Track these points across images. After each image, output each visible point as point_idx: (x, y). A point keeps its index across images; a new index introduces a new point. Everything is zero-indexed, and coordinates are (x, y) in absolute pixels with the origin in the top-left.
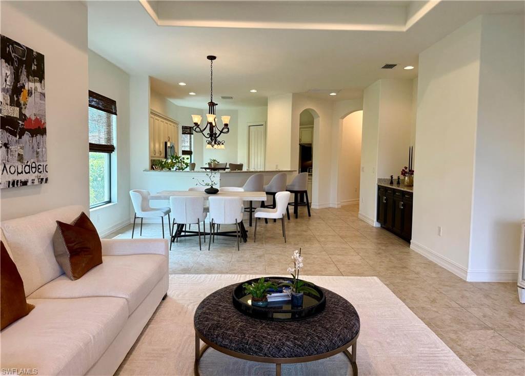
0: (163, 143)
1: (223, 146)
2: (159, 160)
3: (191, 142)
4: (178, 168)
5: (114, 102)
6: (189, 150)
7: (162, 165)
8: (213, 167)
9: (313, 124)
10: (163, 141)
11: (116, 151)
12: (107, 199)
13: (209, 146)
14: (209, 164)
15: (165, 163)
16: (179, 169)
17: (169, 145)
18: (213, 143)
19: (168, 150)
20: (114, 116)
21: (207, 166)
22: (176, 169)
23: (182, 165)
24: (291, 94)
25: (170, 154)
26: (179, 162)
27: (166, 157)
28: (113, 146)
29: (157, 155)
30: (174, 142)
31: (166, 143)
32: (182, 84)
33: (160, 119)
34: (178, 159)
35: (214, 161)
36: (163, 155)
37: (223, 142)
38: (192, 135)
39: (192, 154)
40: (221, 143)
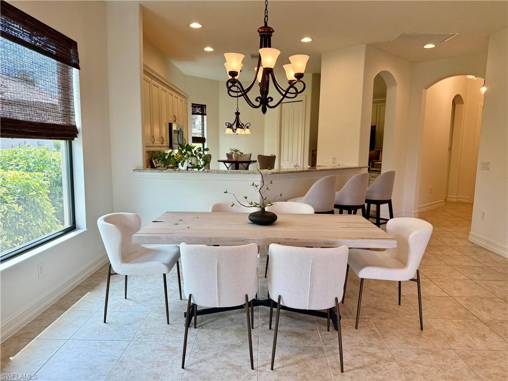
0: (166, 124)
1: (247, 131)
2: (159, 152)
3: (203, 125)
4: (190, 166)
5: (73, 44)
6: (201, 136)
7: (164, 159)
8: (234, 159)
9: (385, 96)
10: (165, 122)
11: (80, 135)
12: (67, 225)
13: (229, 131)
14: (229, 156)
15: (169, 157)
16: (192, 168)
17: (174, 128)
18: (234, 127)
19: (174, 135)
20: (75, 71)
21: (226, 158)
22: (188, 168)
23: (197, 161)
24: (364, 45)
25: (177, 143)
26: (192, 155)
27: (171, 147)
28: (75, 127)
29: (157, 143)
30: (181, 124)
31: (170, 125)
32: (195, 25)
33: (161, 86)
34: (191, 151)
35: (236, 151)
36: (166, 143)
37: (248, 125)
38: (205, 116)
39: (205, 142)
40: (246, 127)
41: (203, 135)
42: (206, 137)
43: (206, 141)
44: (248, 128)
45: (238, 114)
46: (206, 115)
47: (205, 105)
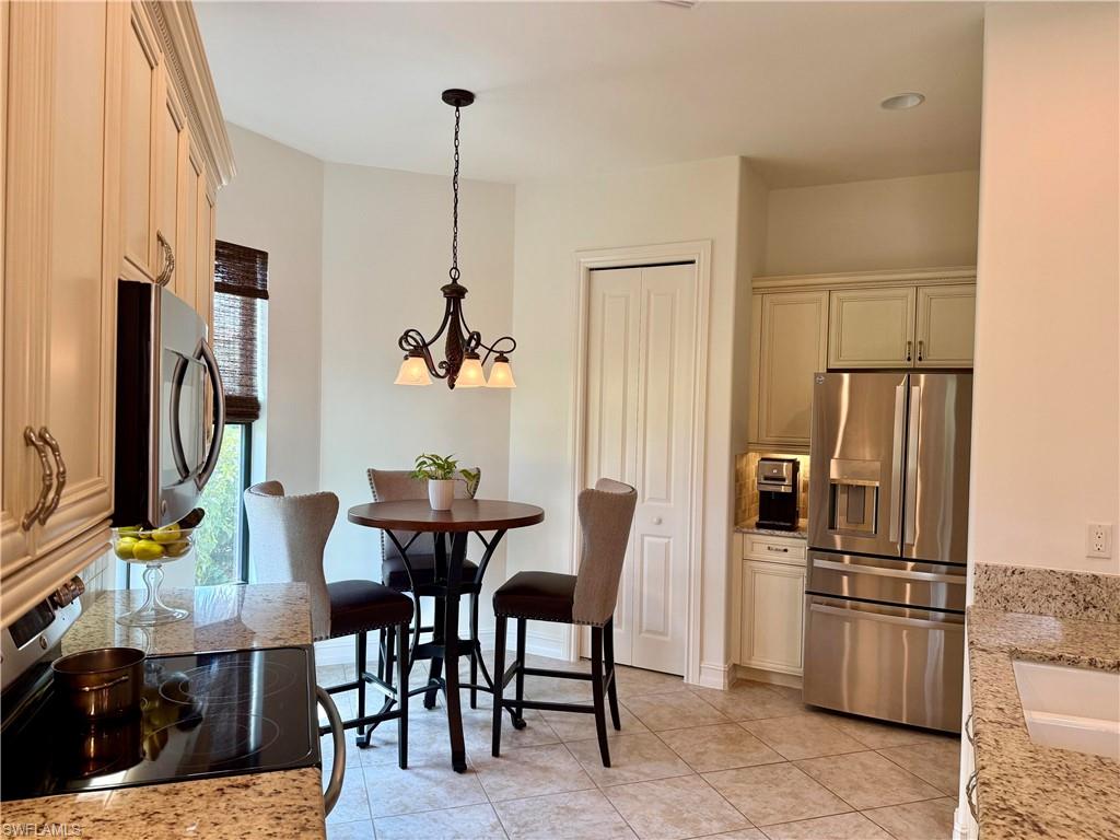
1: (501, 374)
13: (414, 370)
37: (504, 346)
38: (259, 301)
39: (257, 417)
40: (493, 355)
41: (251, 386)
42: (261, 394)
43: (263, 413)
44: (502, 358)
45: (455, 294)
46: (265, 296)
47: (264, 255)
